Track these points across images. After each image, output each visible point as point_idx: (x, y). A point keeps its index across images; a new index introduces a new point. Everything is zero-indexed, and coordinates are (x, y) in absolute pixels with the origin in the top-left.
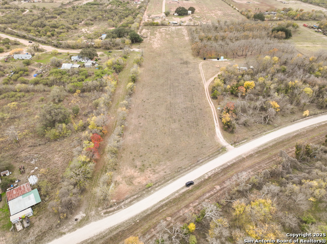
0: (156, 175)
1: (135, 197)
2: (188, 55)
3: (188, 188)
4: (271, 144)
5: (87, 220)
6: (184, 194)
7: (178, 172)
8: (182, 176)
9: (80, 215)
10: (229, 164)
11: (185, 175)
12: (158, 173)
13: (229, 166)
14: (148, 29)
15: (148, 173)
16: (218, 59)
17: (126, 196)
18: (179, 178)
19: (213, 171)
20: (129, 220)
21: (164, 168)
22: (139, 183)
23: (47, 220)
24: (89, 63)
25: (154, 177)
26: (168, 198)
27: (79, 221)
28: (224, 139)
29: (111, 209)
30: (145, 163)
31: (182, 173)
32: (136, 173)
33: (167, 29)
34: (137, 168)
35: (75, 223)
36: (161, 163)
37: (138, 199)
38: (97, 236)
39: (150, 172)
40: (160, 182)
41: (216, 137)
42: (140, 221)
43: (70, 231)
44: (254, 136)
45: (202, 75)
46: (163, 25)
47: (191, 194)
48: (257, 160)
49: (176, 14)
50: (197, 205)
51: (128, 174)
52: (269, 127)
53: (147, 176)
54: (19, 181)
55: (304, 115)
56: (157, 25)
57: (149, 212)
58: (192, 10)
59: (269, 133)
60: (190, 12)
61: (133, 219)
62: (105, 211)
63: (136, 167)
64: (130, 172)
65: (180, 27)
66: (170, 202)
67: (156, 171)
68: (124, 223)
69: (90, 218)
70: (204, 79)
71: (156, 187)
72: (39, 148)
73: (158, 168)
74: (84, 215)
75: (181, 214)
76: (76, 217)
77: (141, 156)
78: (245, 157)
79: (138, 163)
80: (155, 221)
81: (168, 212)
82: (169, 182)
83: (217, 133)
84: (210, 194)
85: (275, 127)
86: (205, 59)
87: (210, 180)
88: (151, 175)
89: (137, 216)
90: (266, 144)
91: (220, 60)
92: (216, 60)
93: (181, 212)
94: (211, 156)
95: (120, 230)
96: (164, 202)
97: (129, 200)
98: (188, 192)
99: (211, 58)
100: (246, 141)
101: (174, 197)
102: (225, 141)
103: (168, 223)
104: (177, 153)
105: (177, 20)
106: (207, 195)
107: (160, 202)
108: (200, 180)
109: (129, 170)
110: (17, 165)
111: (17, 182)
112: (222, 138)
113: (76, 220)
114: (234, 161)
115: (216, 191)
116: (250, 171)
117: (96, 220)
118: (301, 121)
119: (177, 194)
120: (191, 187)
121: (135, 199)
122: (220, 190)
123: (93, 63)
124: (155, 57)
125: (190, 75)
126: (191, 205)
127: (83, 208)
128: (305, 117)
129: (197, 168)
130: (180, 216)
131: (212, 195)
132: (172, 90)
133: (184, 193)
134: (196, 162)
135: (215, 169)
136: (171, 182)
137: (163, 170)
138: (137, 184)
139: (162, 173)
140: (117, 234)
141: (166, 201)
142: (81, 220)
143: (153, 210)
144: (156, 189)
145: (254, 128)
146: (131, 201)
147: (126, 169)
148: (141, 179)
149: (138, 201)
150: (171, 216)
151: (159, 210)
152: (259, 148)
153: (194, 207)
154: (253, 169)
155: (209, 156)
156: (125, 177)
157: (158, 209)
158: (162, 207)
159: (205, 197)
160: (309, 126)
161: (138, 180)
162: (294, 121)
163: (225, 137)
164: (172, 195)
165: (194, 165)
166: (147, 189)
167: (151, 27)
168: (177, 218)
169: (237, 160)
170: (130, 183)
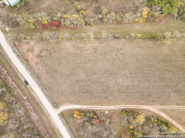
0: (34, 65)
5: (5, 33)
7: (37, 77)
8: (33, 79)
11: (34, 81)
12: (36, 65)
13: (41, 107)
15: (36, 60)
17: (20, 50)
18: (32, 77)
19: (37, 97)
20: (6, 53)
22: (29, 55)
25: (33, 63)
26: (18, 71)
27: (4, 29)
28: (67, 109)
29: (12, 43)
30: (44, 58)
32: (35, 53)
34: (39, 53)
36: (44, 67)
39: (37, 61)
41: (69, 104)
42: (5, 58)
50: (13, 86)
51: (35, 48)
53: (34, 60)
57: (9, 62)
61: (6, 54)
63: (41, 52)
64: (37, 50)
67: (38, 65)
68: (4, 51)
69: (6, 34)
74: (8, 31)
75: (8, 78)
76: (6, 27)
77: (50, 55)
78: (49, 118)
79: (44, 54)
80: (6, 65)
83: (74, 105)
84: (20, 93)
88: (34, 62)
89: (8, 56)
93: (10, 78)
94: (50, 98)
96: (15, 69)
101: (18, 74)
102: (65, 109)
103: (4, 71)
104: (53, 77)
106: (20, 92)
108: (30, 89)
109: (38, 49)
112: (69, 108)
114: (45, 111)
115: (22, 96)
116: (37, 118)
117: (5, 37)
119: (20, 76)
122: (23, 99)
126: (14, 83)
127: (12, 29)
129: (40, 88)
130: (7, 77)
131: (20, 94)
134: (45, 88)
136: (29, 73)
137: (39, 68)
138: (28, 54)
139: (36, 68)
141: (16, 70)
143: (11, 64)
146: (16, 52)
147: (39, 47)
149: (17, 56)
153: (12, 84)
154: (38, 120)
155: (50, 96)
156: (33, 47)
159: (18, 90)
161: (31, 55)
164: (20, 73)
168: (6, 76)
169: (46, 113)
170: (29, 50)
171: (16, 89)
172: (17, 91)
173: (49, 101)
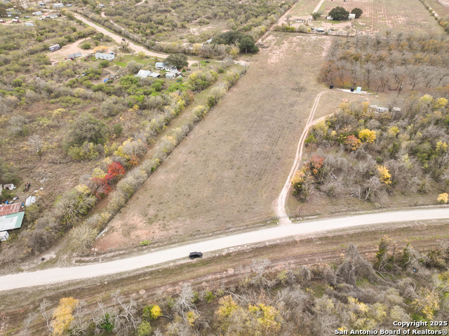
0: (164, 233)
1: (121, 252)
2: (311, 78)
3: (191, 261)
4: (352, 232)
5: (54, 263)
6: (182, 267)
7: (195, 235)
9: (49, 256)
10: (267, 244)
11: (199, 242)
12: (167, 230)
13: (266, 247)
14: (276, 36)
15: (156, 227)
16: (352, 90)
17: (113, 248)
19: (239, 248)
20: (97, 278)
22: (137, 236)
23: (16, 250)
24: (172, 73)
25: (159, 234)
26: (158, 265)
27: (45, 261)
28: (285, 207)
29: (87, 259)
30: (161, 213)
31: (196, 239)
32: (141, 224)
33: (304, 38)
34: (146, 218)
35: (40, 263)
36: (179, 218)
37: (122, 256)
38: (52, 285)
39: (158, 226)
40: (161, 242)
41: (275, 202)
42: (108, 283)
43: (29, 270)
44: (333, 214)
45: (313, 111)
46: (301, 32)
47: (191, 269)
48: (315, 250)
49: (329, 18)
51: (131, 222)
52: (367, 204)
53: (152, 231)
54: (18, 199)
55: (439, 199)
56: (293, 31)
57: (124, 276)
58: (358, 13)
59: (361, 214)
60: (352, 16)
61: (103, 277)
62: (79, 258)
63: (146, 215)
64: (136, 220)
65: (325, 37)
66: (158, 271)
67: (167, 227)
68: (89, 279)
69: (58, 261)
70: (311, 116)
71: (154, 248)
72: (58, 166)
73: (172, 225)
74: (54, 256)
76: (44, 256)
77: (161, 203)
78: (298, 239)
81: (148, 284)
83: (280, 197)
84: (214, 277)
85: (376, 209)
86: (331, 87)
87: (228, 258)
88: (157, 231)
89: (108, 276)
90: (343, 230)
91: (355, 92)
92: (349, 91)
93: (163, 288)
94: (250, 226)
95: (80, 286)
96: (150, 269)
97: (113, 254)
98: (189, 265)
99: (343, 88)
100: (316, 218)
101: (166, 266)
102: (284, 210)
103: (138, 296)
104: (208, 211)
105: (326, 26)
106: (210, 277)
107: (146, 267)
108: (214, 255)
109: (135, 217)
110: (26, 181)
111: (14, 199)
112: (284, 205)
113: (43, 259)
114: (278, 242)
115: (224, 276)
116: (292, 261)
117: (62, 266)
118: (429, 208)
119: (171, 264)
120: (195, 260)
121: (120, 254)
122: (231, 276)
123: (176, 74)
124: (263, 75)
125: (296, 108)
126: (181, 283)
127: (57, 249)
128: (442, 202)
129: (220, 237)
131: (215, 279)
132: (255, 125)
133: (182, 265)
134: (224, 230)
135: (243, 246)
137: (177, 228)
138: (133, 237)
139: (172, 232)
140: (74, 290)
141: (153, 269)
142: (47, 262)
143: (131, 275)
144: (152, 250)
145: (342, 201)
146: (113, 256)
147: (134, 215)
148: (142, 234)
149: (122, 258)
150: (146, 290)
151: (139, 278)
152: (329, 232)
154: (298, 260)
155: (247, 225)
156: (126, 225)
157: (139, 276)
158: (145, 274)
159: (205, 279)
160: (439, 220)
161: (138, 232)
162: (415, 206)
163: (288, 204)
164: (166, 263)
165: (218, 232)
166: (142, 247)
167: (283, 33)
168: (152, 295)
169: (284, 241)
170: (127, 233)
171: (201, 283)
172: (207, 282)
173: (255, 230)
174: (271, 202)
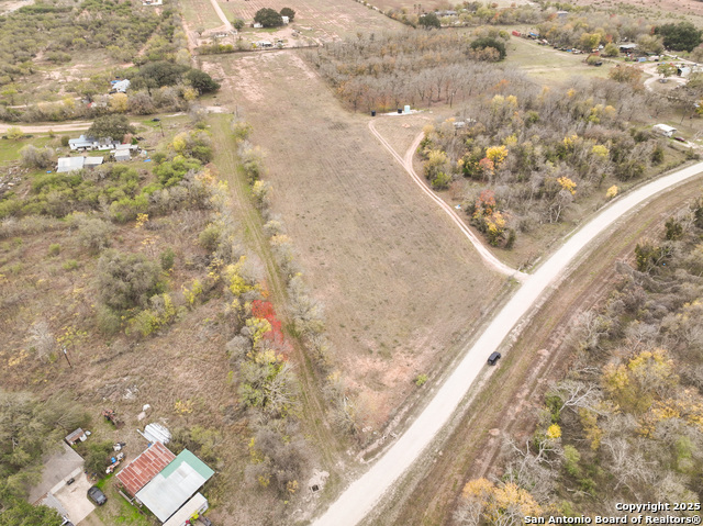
0: (420, 359)
1: (406, 409)
2: (333, 108)
3: (494, 368)
4: (586, 256)
5: (338, 480)
6: (493, 380)
7: (456, 344)
8: (470, 347)
9: (318, 477)
10: (538, 306)
11: (473, 344)
12: (420, 353)
13: (540, 310)
14: (214, 62)
15: (400, 356)
16: (400, 111)
17: (389, 412)
18: (465, 352)
19: (520, 325)
20: (423, 456)
21: (427, 341)
22: (396, 381)
23: (247, 508)
24: (122, 151)
25: (418, 363)
26: (469, 395)
27: (321, 488)
28: (503, 262)
29: (374, 446)
30: (383, 339)
31: (465, 343)
32: (379, 365)
33: (256, 57)
34: (374, 354)
35: (316, 495)
36: (414, 333)
37: (414, 411)
38: (379, 506)
39: (403, 355)
40: (435, 369)
41: (486, 262)
42: (444, 452)
43: (315, 515)
44: (550, 248)
45: (387, 146)
46: (241, 50)
47: (504, 377)
48: (579, 289)
49: (257, 25)
50: (530, 393)
51: (363, 370)
52: (563, 227)
53: (404, 364)
54: (122, 445)
55: (608, 195)
56: (230, 51)
57: (451, 431)
58: (290, 13)
59: (570, 237)
60: (285, 19)
61: (428, 451)
62: (362, 453)
63: (371, 352)
64: (365, 364)
65: (281, 52)
66: (477, 401)
67: (416, 350)
68: (416, 465)
69: (341, 475)
70: (397, 157)
71: (435, 380)
72: (121, 362)
73: (419, 344)
74: (325, 474)
75: (513, 418)
76: (313, 482)
77: (366, 328)
78: (556, 287)
79: (371, 344)
80: (470, 445)
81: (485, 421)
82: (452, 365)
83: (483, 254)
84: (539, 368)
85: (575, 225)
86: (373, 114)
87: (522, 342)
88: (410, 361)
89: (432, 445)
90: (577, 258)
91: (403, 113)
92: (396, 113)
93: (509, 413)
94: (498, 299)
95: (416, 481)
96: (468, 405)
97: (398, 419)
98: (497, 374)
99: (384, 111)
100: (542, 260)
101: (478, 390)
102: (505, 266)
103: (497, 440)
104: (434, 307)
105: (267, 37)
106: (536, 370)
107: (459, 405)
108: (507, 347)
110: (96, 413)
111: (118, 448)
112: (497, 260)
113: (315, 488)
114: (544, 299)
115: (546, 361)
116: (580, 310)
117: (356, 477)
118: (607, 208)
119: (482, 384)
120: (498, 363)
121: (407, 414)
122: (552, 356)
123: (131, 150)
124: (268, 121)
125: (364, 150)
126: (518, 396)
127: (314, 462)
128: (611, 197)
129: (487, 327)
130: (513, 422)
131: (543, 370)
132: (346, 186)
133: (492, 377)
134: (479, 317)
135: (520, 322)
136: (456, 365)
137: (427, 344)
138: (393, 385)
139: (428, 351)
140: (416, 490)
141: (471, 401)
142: (326, 486)
143: (456, 424)
144: (437, 383)
145: (540, 232)
146: (403, 421)
147: (354, 361)
148: (396, 373)
149: (416, 415)
150: (496, 427)
151: (466, 422)
152: (570, 266)
153: (527, 398)
154: (582, 306)
155: (494, 299)
156: (361, 377)
157: (463, 422)
158: (468, 414)
159: (534, 376)
160: (626, 213)
161: (390, 376)
162: (597, 209)
163: (501, 259)
164: (473, 387)
165: (478, 323)
166: (417, 392)
167: (219, 57)
168: (510, 427)
169: (547, 296)
170: (380, 387)
171: (536, 382)
172: (540, 376)
173: (509, 300)
174: (482, 264)
